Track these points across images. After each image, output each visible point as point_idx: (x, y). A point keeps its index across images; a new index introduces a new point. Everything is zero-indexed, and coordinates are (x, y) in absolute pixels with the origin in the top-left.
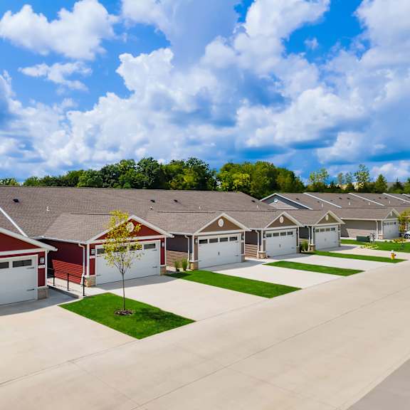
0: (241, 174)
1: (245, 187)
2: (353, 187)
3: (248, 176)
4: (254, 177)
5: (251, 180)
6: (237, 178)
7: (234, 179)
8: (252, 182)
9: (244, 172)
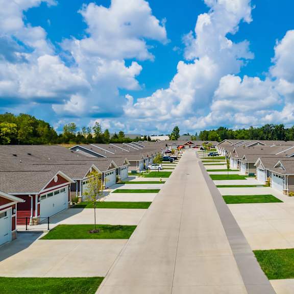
0: (8, 124)
1: (13, 134)
2: (92, 137)
3: (15, 125)
4: (22, 126)
5: (18, 129)
6: (5, 127)
7: (2, 127)
8: (19, 131)
9: (10, 121)
